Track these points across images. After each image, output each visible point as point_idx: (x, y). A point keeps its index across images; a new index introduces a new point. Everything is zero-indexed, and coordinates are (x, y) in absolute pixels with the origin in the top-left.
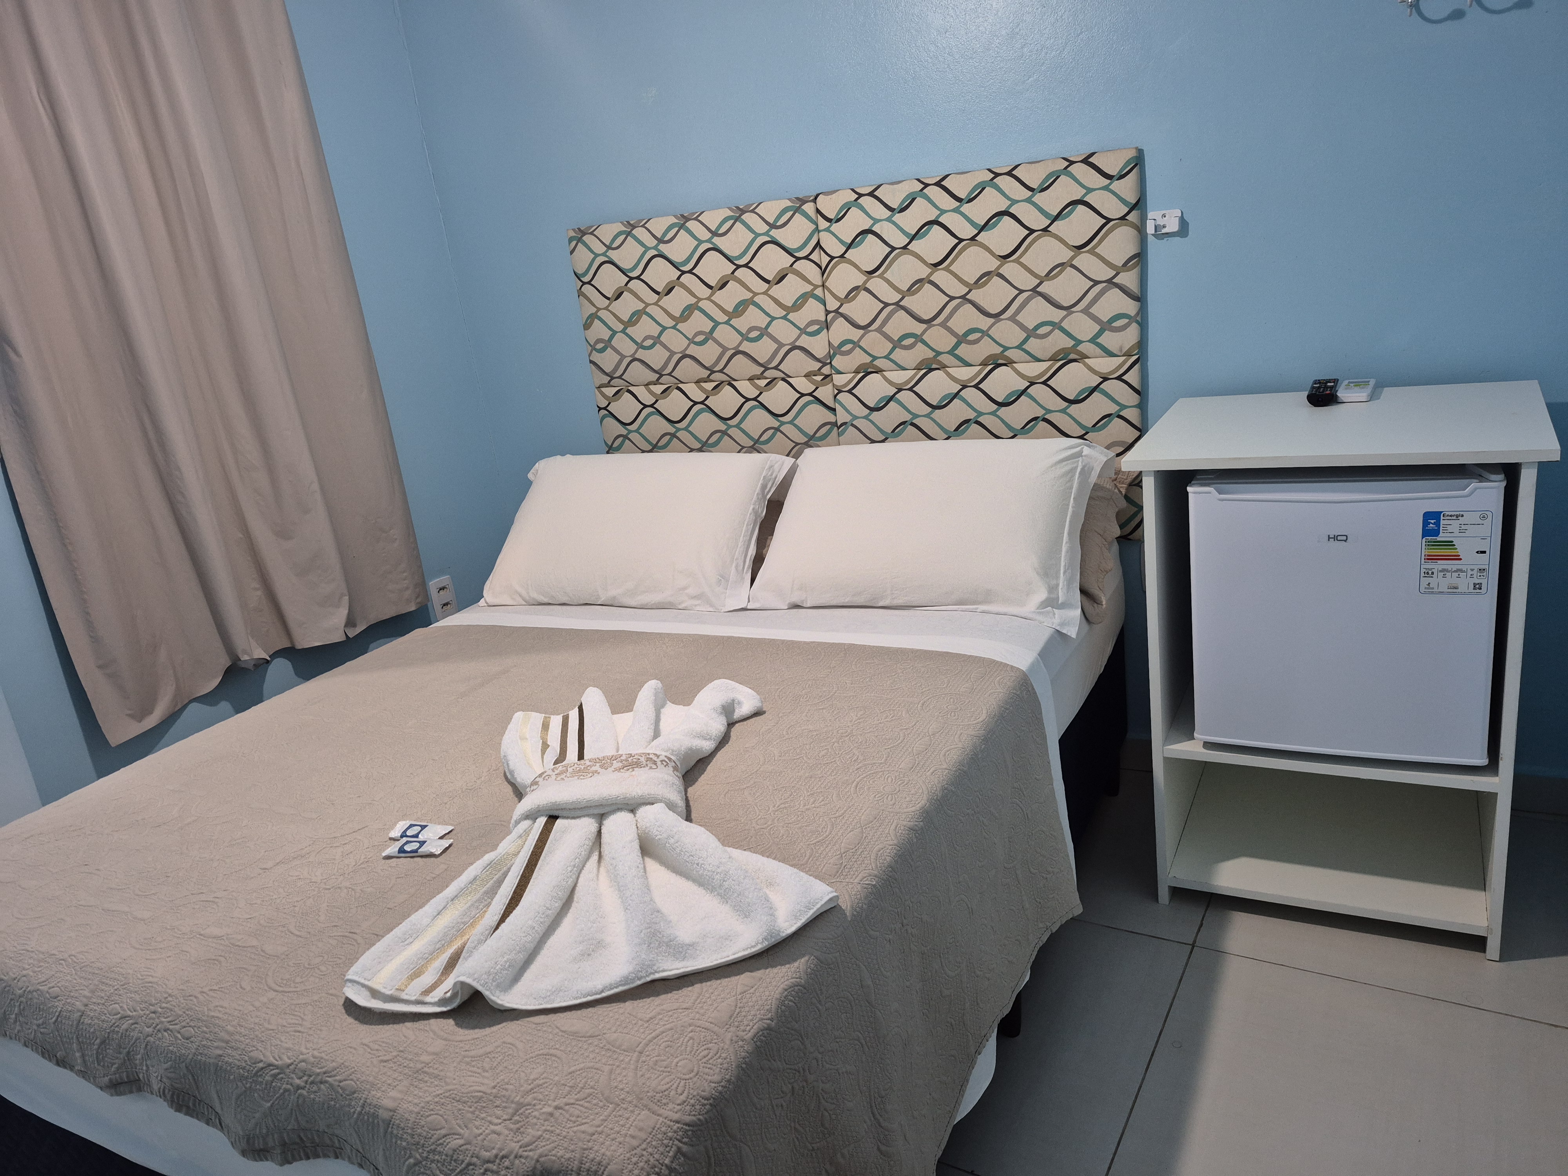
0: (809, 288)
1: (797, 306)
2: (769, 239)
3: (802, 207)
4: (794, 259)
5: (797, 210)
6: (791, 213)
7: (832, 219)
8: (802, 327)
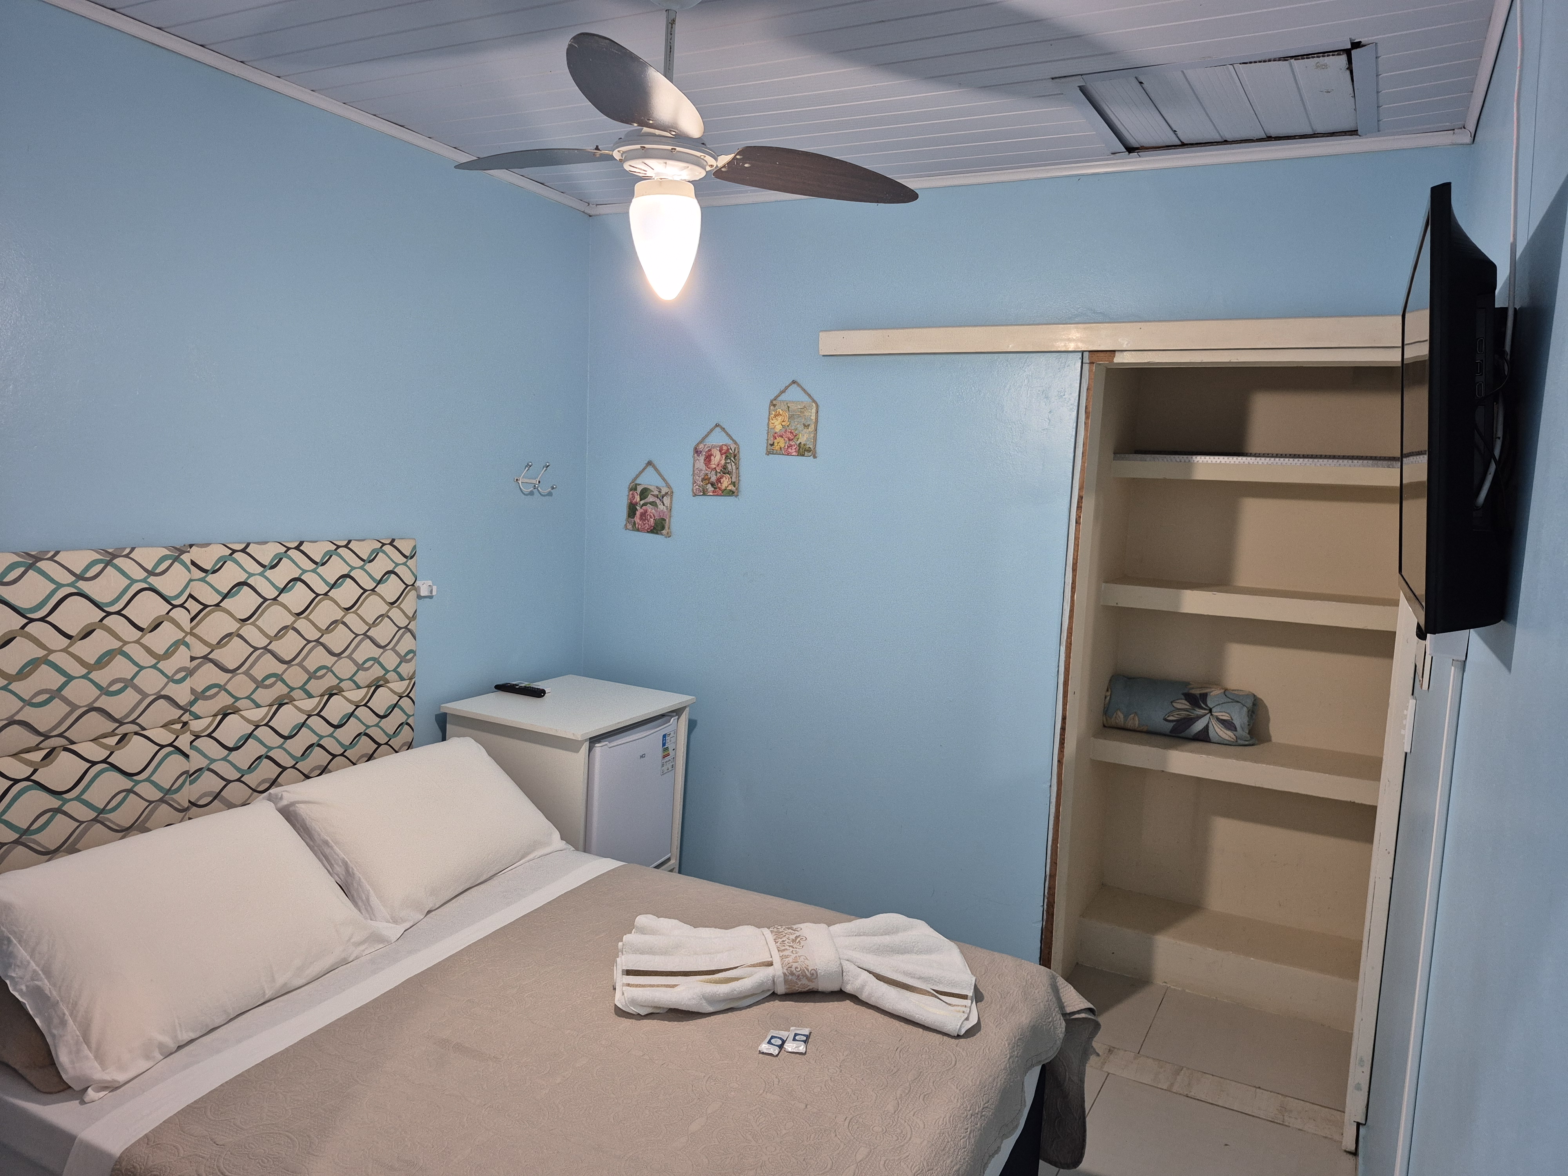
0: (181, 635)
1: (168, 654)
2: (147, 586)
3: (181, 557)
4: (171, 607)
5: (176, 559)
6: (170, 561)
7: (208, 570)
8: (170, 675)
